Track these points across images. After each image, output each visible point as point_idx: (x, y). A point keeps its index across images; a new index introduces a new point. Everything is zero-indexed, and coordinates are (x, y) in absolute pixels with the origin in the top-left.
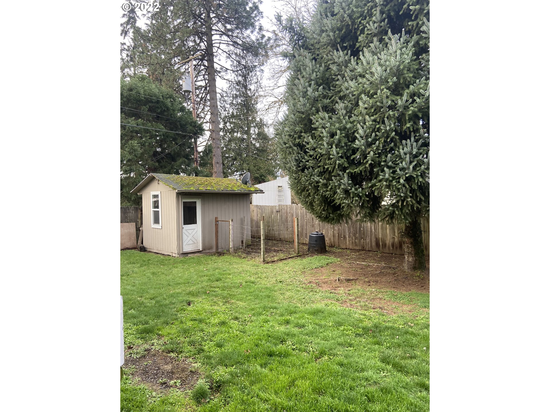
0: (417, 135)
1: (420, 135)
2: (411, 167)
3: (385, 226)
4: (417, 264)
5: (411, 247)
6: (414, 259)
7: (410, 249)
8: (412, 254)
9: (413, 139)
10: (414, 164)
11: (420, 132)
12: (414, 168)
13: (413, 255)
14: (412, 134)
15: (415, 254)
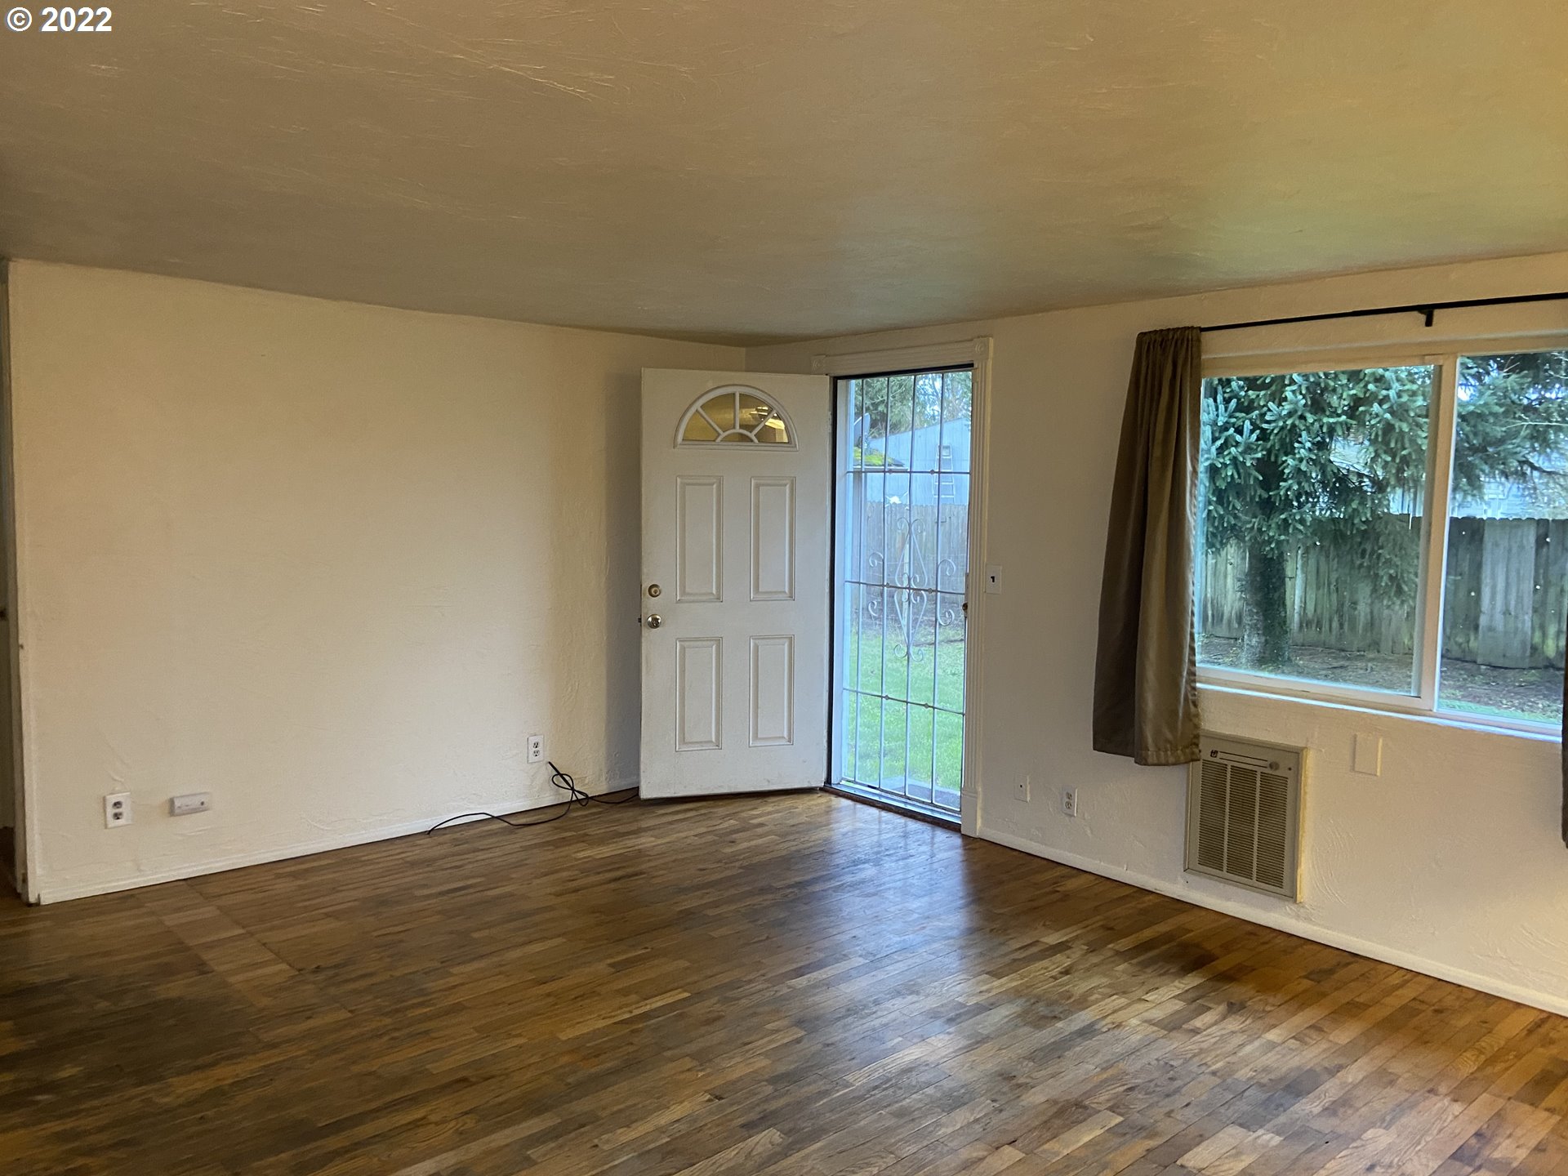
0: (1228, 390)
1: (1232, 391)
2: (1213, 449)
3: (1223, 569)
4: (1268, 652)
5: (1257, 613)
6: (1263, 639)
7: (1255, 617)
8: (1258, 629)
9: (1220, 398)
10: (1219, 443)
11: (1230, 387)
12: (1220, 450)
13: (1260, 632)
14: (1220, 388)
15: (1265, 628)
